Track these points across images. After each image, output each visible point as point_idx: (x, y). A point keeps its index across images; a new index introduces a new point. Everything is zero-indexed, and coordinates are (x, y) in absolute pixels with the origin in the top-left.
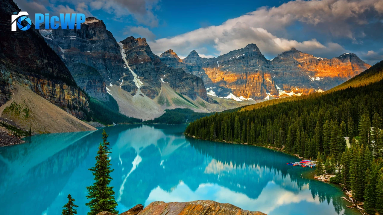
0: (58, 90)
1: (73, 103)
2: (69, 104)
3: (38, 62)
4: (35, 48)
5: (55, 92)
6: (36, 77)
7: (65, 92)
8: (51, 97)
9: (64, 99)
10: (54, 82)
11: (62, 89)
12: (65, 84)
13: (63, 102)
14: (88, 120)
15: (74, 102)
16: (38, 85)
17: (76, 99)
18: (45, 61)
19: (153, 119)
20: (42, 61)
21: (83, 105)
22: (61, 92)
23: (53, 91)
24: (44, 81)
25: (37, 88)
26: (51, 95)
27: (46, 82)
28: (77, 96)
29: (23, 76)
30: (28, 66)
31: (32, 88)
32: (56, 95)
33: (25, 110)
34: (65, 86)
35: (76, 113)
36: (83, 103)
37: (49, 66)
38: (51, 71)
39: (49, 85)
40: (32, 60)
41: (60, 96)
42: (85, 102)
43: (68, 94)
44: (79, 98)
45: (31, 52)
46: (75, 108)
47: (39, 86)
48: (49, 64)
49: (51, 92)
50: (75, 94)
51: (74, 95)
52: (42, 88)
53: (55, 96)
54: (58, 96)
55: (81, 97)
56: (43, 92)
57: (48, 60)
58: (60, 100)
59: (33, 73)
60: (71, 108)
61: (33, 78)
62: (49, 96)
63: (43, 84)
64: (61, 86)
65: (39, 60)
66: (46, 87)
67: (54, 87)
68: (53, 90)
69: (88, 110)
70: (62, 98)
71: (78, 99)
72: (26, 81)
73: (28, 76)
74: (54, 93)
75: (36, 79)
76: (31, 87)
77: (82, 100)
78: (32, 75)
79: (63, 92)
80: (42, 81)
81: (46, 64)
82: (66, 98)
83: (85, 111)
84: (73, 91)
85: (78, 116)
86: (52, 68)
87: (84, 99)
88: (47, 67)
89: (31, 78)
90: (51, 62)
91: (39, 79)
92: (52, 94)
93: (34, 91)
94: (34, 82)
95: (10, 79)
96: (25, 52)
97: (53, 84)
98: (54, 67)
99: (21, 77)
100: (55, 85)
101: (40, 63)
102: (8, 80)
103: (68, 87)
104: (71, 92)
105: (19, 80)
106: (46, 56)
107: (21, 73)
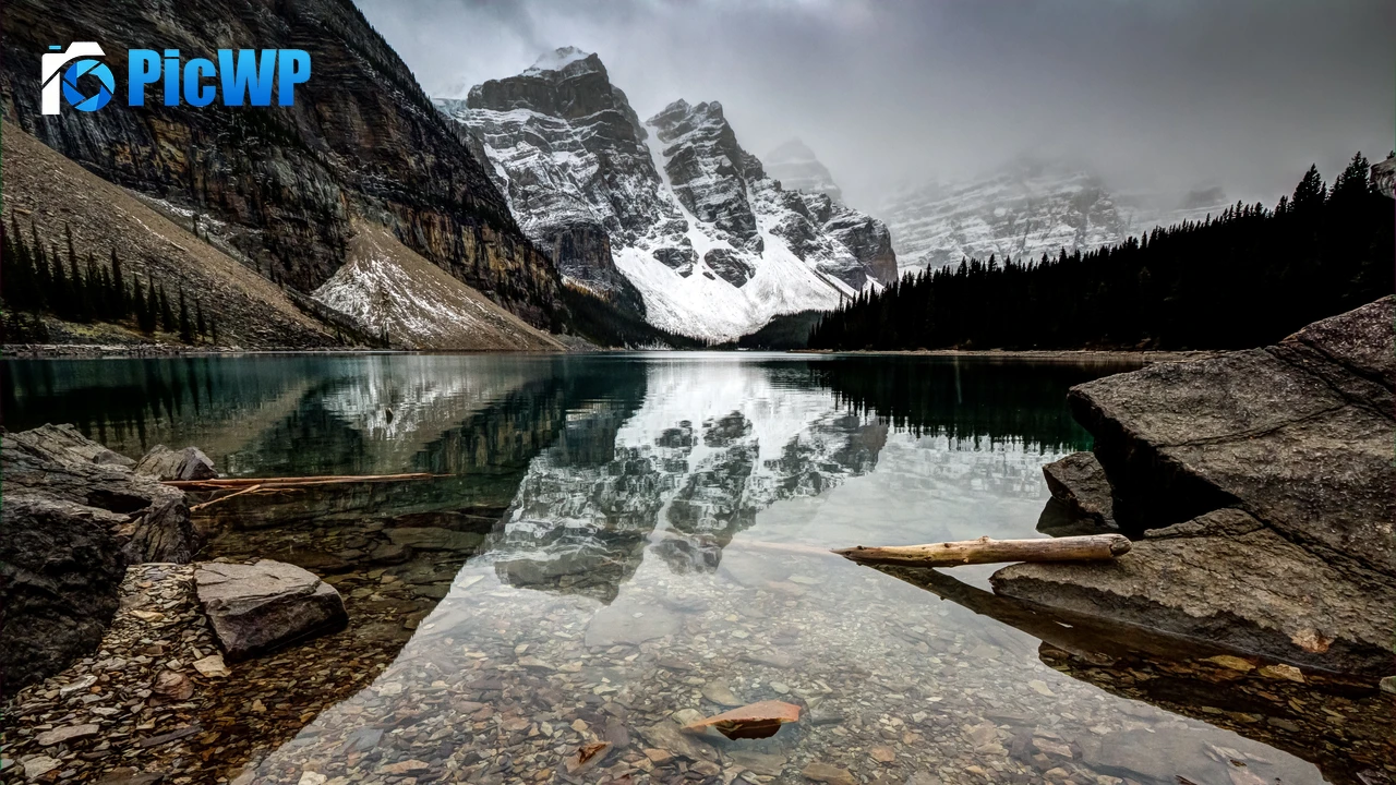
0: (469, 243)
1: (510, 281)
2: (500, 283)
5: (463, 247)
6: (409, 203)
7: (490, 250)
8: (453, 262)
9: (487, 270)
10: (458, 221)
11: (480, 240)
12: (487, 225)
13: (485, 278)
14: (555, 331)
15: (514, 280)
16: (416, 227)
17: (519, 270)
18: (430, 160)
20: (422, 160)
21: (539, 288)
22: (477, 248)
23: (456, 246)
24: (430, 218)
25: (415, 237)
26: (452, 257)
27: (437, 219)
28: (522, 263)
29: (377, 202)
31: (401, 235)
32: (467, 258)
34: (488, 232)
35: (521, 310)
36: (539, 284)
37: (441, 174)
38: (447, 189)
39: (443, 228)
40: (395, 155)
41: (476, 260)
42: (546, 282)
43: (498, 255)
44: (528, 269)
46: (518, 296)
47: (420, 229)
48: (439, 168)
49: (453, 249)
50: (517, 257)
51: (511, 259)
52: (428, 236)
53: (464, 261)
54: (471, 261)
55: (534, 267)
56: (431, 247)
57: (437, 154)
58: (476, 273)
60: (506, 294)
61: (401, 206)
62: (448, 259)
63: (428, 224)
64: (475, 232)
65: (412, 155)
66: (436, 234)
67: (459, 233)
68: (456, 242)
69: (556, 305)
70: (481, 265)
71: (524, 272)
72: (384, 215)
73: (389, 202)
74: (459, 252)
75: (410, 210)
76: (397, 231)
77: (539, 276)
78: (398, 201)
79: (484, 250)
80: (426, 215)
81: (432, 168)
82: (491, 267)
83: (548, 308)
84: (510, 246)
85: (525, 317)
86: (449, 178)
87: (543, 273)
88: (435, 176)
89: (398, 206)
90: (445, 161)
91: (417, 210)
92: (456, 254)
93: (409, 246)
94: (406, 220)
95: (339, 205)
96: (374, 133)
97: (454, 225)
98: (455, 177)
99: (369, 203)
100: (460, 229)
101: (417, 163)
102: (335, 207)
103: (493, 235)
104: (503, 250)
105: (367, 212)
106: (430, 142)
107: (371, 193)
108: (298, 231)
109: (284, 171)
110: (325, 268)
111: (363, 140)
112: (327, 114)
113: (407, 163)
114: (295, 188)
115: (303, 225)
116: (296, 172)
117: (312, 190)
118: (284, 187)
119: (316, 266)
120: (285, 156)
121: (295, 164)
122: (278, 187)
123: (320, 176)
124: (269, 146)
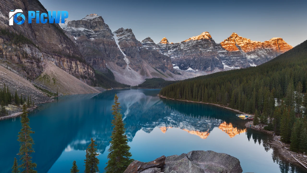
0: (74, 65)
1: (84, 74)
2: (81, 75)
3: (60, 46)
4: (57, 36)
5: (72, 67)
6: (59, 56)
7: (79, 67)
8: (69, 70)
9: (78, 72)
10: (71, 60)
11: (76, 64)
12: (78, 61)
13: (78, 73)
14: (95, 86)
15: (85, 74)
16: (60, 62)
18: (64, 45)
19: (137, 85)
20: (62, 46)
21: (91, 76)
22: (76, 67)
24: (64, 59)
25: (60, 64)
26: (69, 69)
27: (66, 60)
28: (87, 69)
29: (51, 56)
30: (53, 49)
31: (56, 64)
32: (73, 69)
33: (53, 79)
34: (78, 62)
35: (87, 81)
36: (91, 74)
37: (67, 49)
38: (68, 52)
39: (67, 62)
40: (55, 45)
41: (75, 69)
42: (92, 74)
43: (81, 68)
44: (88, 71)
45: (55, 39)
46: (86, 78)
49: (69, 67)
50: (85, 68)
51: (84, 69)
52: (63, 64)
53: (72, 70)
54: (74, 69)
55: (89, 70)
56: (64, 67)
57: (66, 44)
58: (75, 72)
59: (56, 54)
60: (83, 77)
61: (57, 57)
62: (68, 69)
63: (63, 61)
64: (75, 63)
65: (60, 44)
66: (65, 63)
67: (71, 63)
68: (70, 65)
69: (95, 79)
71: (87, 72)
72: (52, 59)
73: (54, 56)
74: (71, 67)
75: (59, 58)
76: (56, 63)
78: (56, 56)
79: (77, 67)
80: (63, 59)
81: (65, 48)
82: (79, 71)
83: (92, 80)
84: (84, 66)
85: (88, 83)
86: (69, 50)
87: (91, 71)
89: (56, 57)
90: (68, 46)
91: (61, 57)
92: (70, 68)
93: (58, 66)
94: (58, 60)
95: (42, 58)
97: (70, 61)
98: (71, 50)
99: (49, 57)
100: (72, 62)
102: (41, 59)
103: (80, 63)
104: (83, 67)
105: (48, 59)
106: (64, 42)
107: (49, 54)
108: (31, 65)
109: (27, 49)
110: (38, 73)
111: (47, 41)
112: (38, 34)
113: (58, 46)
114: (31, 54)
115: (32, 63)
116: (31, 50)
117: (35, 54)
118: (28, 54)
119: (35, 73)
120: (29, 46)
121: (31, 48)
122: (26, 54)
123: (37, 51)
124: (24, 44)
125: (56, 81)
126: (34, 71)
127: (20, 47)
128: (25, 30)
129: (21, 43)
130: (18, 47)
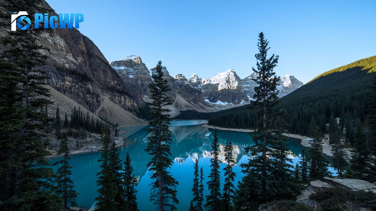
0: (123, 99)
2: (129, 108)
3: (112, 83)
4: (111, 75)
5: (121, 100)
6: (111, 91)
8: (119, 104)
9: (126, 105)
10: (121, 95)
11: (125, 98)
12: (127, 96)
13: (126, 107)
15: (131, 107)
16: (113, 96)
17: (132, 105)
18: (116, 82)
19: (174, 117)
20: (114, 82)
21: (135, 108)
22: (124, 101)
25: (112, 98)
27: (117, 95)
29: (105, 92)
30: (107, 85)
32: (122, 103)
33: (109, 112)
34: (127, 97)
35: (133, 113)
38: (119, 88)
39: (118, 96)
40: (109, 82)
41: (124, 103)
42: (137, 107)
43: (128, 102)
44: (134, 104)
45: (109, 77)
46: (132, 110)
48: (118, 84)
49: (119, 101)
51: (131, 102)
53: (121, 103)
54: (123, 103)
55: (135, 104)
56: (115, 101)
57: (117, 81)
58: (124, 106)
59: (110, 90)
60: (130, 110)
63: (115, 96)
64: (124, 97)
66: (116, 98)
67: (121, 97)
69: (138, 112)
70: (125, 104)
72: (107, 94)
75: (111, 93)
76: (109, 98)
77: (135, 105)
78: (109, 91)
79: (126, 101)
80: (115, 94)
81: (116, 84)
83: (136, 112)
84: (131, 100)
86: (119, 86)
88: (117, 86)
89: (109, 92)
90: (119, 82)
91: (113, 93)
92: (120, 102)
93: (111, 100)
94: (111, 95)
95: (100, 93)
96: (105, 77)
98: (121, 86)
99: (104, 92)
101: (113, 83)
102: (99, 94)
103: (128, 98)
104: (130, 101)
105: (104, 94)
106: (116, 79)
107: (104, 90)
108: (92, 99)
109: (90, 86)
110: (97, 107)
111: (103, 79)
112: (96, 74)
113: (111, 83)
114: (92, 91)
115: (93, 98)
116: (93, 87)
117: (95, 90)
119: (95, 107)
120: (91, 84)
121: (93, 85)
122: (89, 90)
123: (97, 87)
124: (88, 82)
125: (112, 113)
126: (94, 105)
127: (85, 85)
128: (87, 71)
129: (85, 81)
130: (83, 85)
